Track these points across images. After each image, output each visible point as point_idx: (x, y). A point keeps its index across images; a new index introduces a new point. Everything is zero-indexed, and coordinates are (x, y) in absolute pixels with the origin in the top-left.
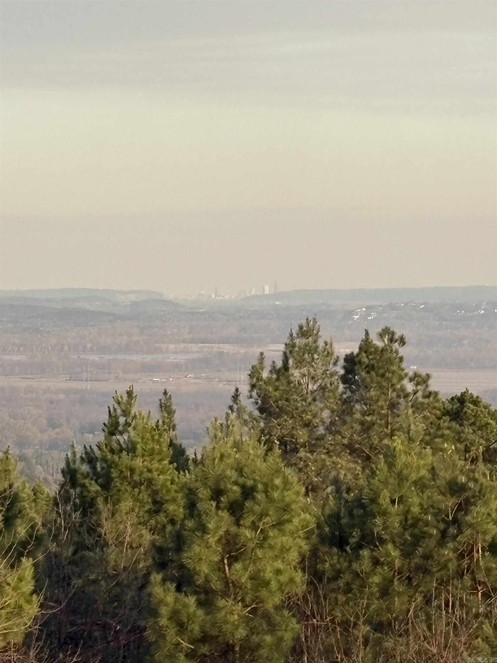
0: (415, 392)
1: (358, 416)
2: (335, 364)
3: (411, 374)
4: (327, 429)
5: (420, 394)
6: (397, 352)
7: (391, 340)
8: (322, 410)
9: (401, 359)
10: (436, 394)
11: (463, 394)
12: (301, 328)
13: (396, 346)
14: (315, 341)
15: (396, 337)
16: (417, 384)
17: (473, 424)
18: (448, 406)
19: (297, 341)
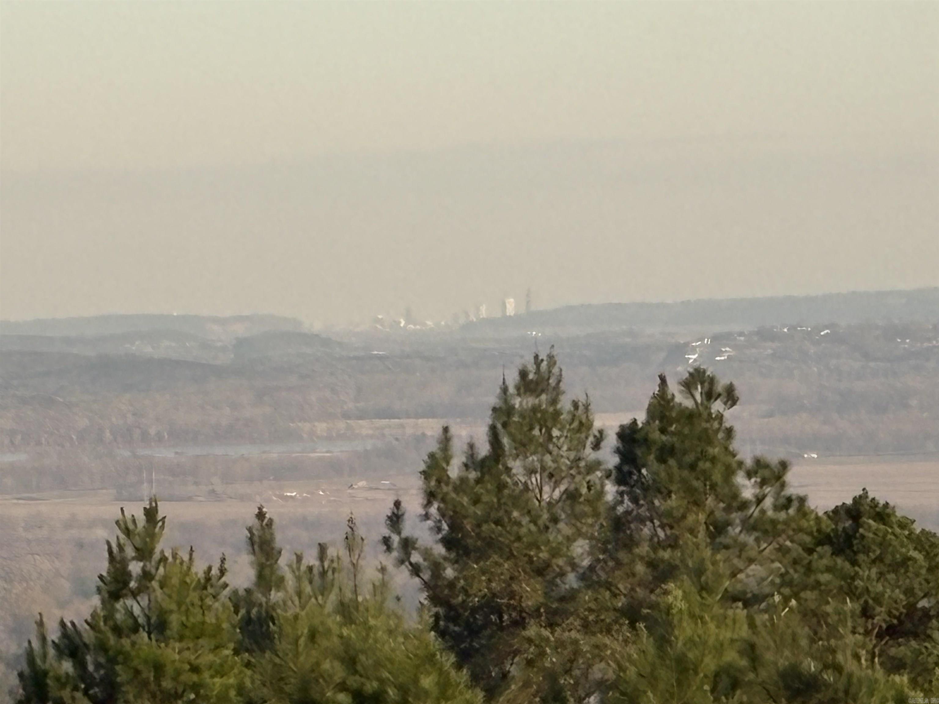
0: (759, 500)
1: (644, 549)
2: (596, 446)
3: (749, 462)
4: (583, 577)
5: (768, 502)
6: (720, 417)
7: (710, 395)
8: (570, 540)
9: (729, 432)
10: (802, 500)
11: (857, 501)
12: (523, 374)
13: (717, 406)
14: (554, 402)
15: (720, 387)
16: (763, 483)
17: (879, 559)
18: (828, 526)
19: (517, 402)
